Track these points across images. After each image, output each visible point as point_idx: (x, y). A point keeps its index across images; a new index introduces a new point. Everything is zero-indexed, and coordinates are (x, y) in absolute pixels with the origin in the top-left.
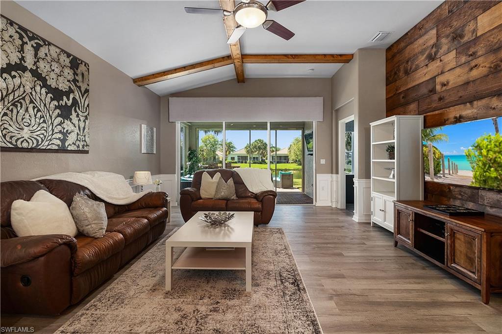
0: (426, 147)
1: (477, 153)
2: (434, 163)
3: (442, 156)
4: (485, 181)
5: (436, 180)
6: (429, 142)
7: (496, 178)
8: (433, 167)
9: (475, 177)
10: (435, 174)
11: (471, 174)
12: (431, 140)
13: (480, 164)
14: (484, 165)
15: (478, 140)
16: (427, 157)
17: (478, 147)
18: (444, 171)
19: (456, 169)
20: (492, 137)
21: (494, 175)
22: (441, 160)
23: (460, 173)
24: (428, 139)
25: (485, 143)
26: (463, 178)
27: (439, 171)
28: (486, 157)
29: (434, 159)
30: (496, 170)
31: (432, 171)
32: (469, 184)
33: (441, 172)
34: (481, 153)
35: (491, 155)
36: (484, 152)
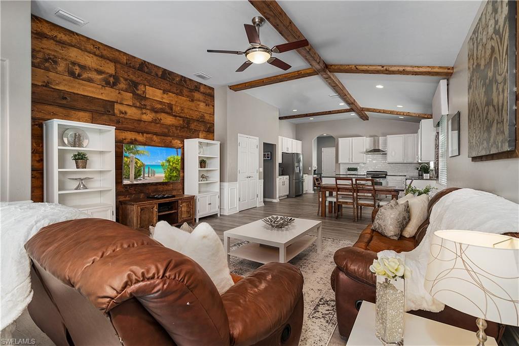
0: (127, 157)
1: (168, 164)
2: (135, 170)
3: (144, 165)
4: (170, 178)
5: (135, 182)
6: (132, 155)
7: (176, 176)
8: (134, 173)
9: (166, 177)
10: (136, 178)
11: (163, 175)
12: (134, 154)
13: (169, 170)
14: (171, 170)
15: (169, 157)
16: (128, 166)
17: (168, 161)
18: (144, 175)
19: (154, 173)
20: (176, 157)
21: (175, 174)
22: (142, 168)
23: (157, 175)
24: (131, 152)
25: (172, 159)
26: (158, 178)
27: (140, 175)
28: (172, 166)
29: (136, 167)
30: (176, 172)
31: (132, 175)
32: (162, 181)
33: (142, 176)
34: (170, 164)
35: (174, 165)
36: (171, 164)
